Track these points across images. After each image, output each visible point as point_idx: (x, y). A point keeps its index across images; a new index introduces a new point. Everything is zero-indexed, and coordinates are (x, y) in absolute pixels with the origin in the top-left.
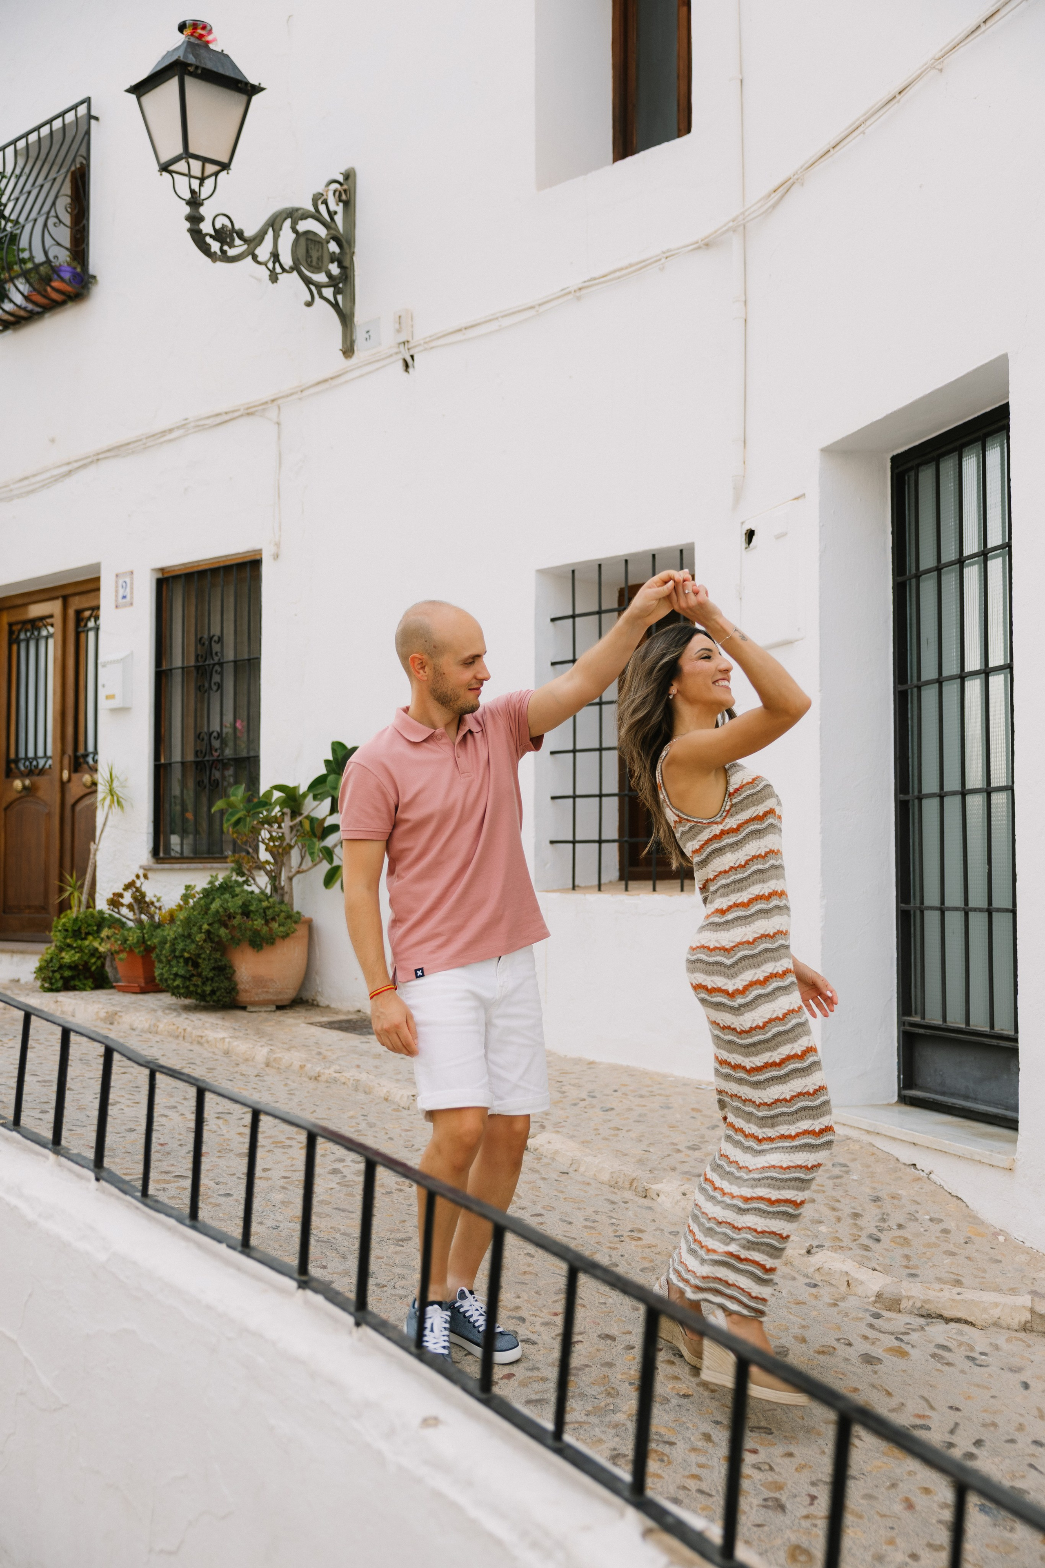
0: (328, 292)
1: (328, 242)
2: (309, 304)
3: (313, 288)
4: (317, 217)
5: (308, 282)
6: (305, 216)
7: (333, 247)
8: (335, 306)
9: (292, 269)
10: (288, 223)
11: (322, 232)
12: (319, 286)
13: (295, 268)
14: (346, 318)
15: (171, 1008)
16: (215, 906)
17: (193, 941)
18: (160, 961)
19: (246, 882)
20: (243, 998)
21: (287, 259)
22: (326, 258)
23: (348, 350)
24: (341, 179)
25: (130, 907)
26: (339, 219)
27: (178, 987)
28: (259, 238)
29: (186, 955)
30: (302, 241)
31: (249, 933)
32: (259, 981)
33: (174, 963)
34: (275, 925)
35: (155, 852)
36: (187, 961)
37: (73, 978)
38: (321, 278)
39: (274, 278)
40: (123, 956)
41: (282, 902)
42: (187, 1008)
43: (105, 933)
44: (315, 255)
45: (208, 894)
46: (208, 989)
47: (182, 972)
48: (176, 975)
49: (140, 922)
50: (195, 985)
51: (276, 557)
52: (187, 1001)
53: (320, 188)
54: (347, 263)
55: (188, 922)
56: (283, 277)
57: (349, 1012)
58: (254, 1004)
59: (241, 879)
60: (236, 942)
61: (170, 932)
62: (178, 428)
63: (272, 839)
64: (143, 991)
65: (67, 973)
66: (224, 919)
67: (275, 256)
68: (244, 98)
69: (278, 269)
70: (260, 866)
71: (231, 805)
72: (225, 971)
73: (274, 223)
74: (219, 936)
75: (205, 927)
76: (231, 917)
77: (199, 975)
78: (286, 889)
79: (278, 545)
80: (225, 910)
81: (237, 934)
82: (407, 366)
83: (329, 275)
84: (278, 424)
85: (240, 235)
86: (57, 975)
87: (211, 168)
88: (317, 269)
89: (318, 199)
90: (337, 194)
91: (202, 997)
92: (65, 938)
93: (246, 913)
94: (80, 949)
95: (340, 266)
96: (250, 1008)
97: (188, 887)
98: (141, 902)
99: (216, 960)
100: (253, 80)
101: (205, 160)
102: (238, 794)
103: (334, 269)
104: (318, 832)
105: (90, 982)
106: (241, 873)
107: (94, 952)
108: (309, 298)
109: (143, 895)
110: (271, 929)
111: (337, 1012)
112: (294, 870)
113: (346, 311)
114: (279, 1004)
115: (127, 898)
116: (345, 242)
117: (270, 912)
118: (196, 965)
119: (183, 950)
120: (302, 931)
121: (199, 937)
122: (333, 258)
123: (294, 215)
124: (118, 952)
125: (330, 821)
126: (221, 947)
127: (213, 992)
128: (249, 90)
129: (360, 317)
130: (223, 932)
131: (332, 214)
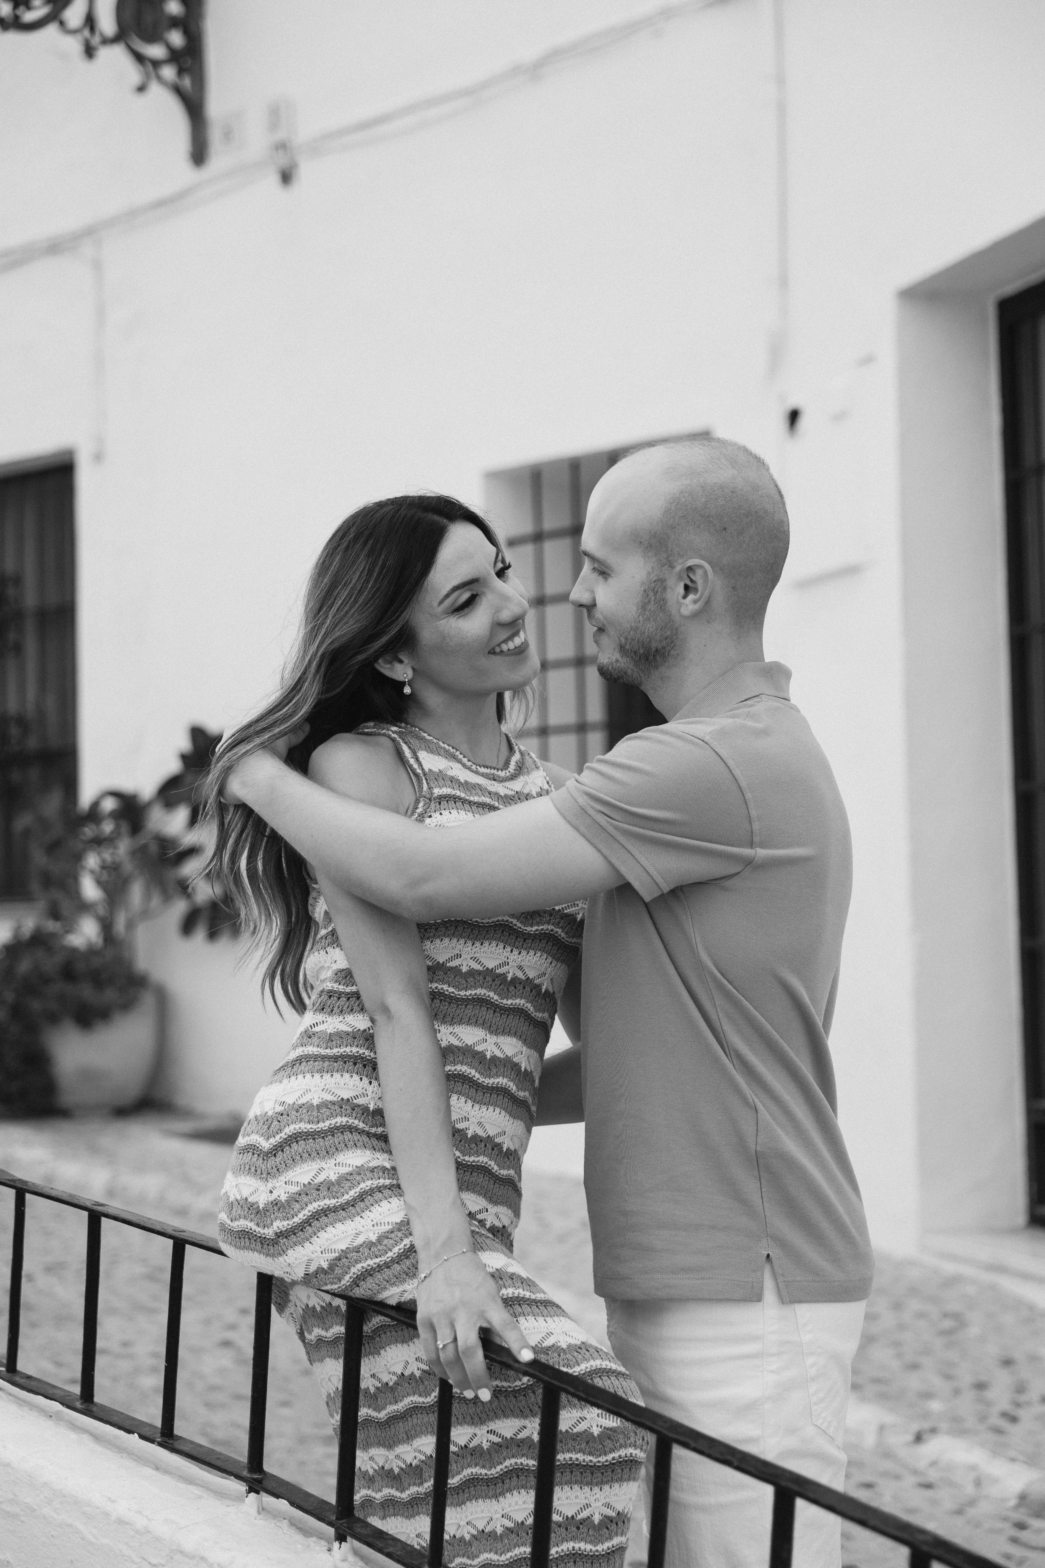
0: (169, 72)
2: (141, 89)
5: (139, 58)
12: (156, 64)
13: (120, 37)
21: (107, 24)
32: (89, 1075)
38: (156, 51)
39: (89, 51)
60: (53, 1019)
63: (103, 867)
67: (90, 21)
69: (96, 40)
76: (46, 980)
83: (169, 47)
103: (176, 38)
111: (201, 1116)
120: (148, 1001)
122: (175, 22)
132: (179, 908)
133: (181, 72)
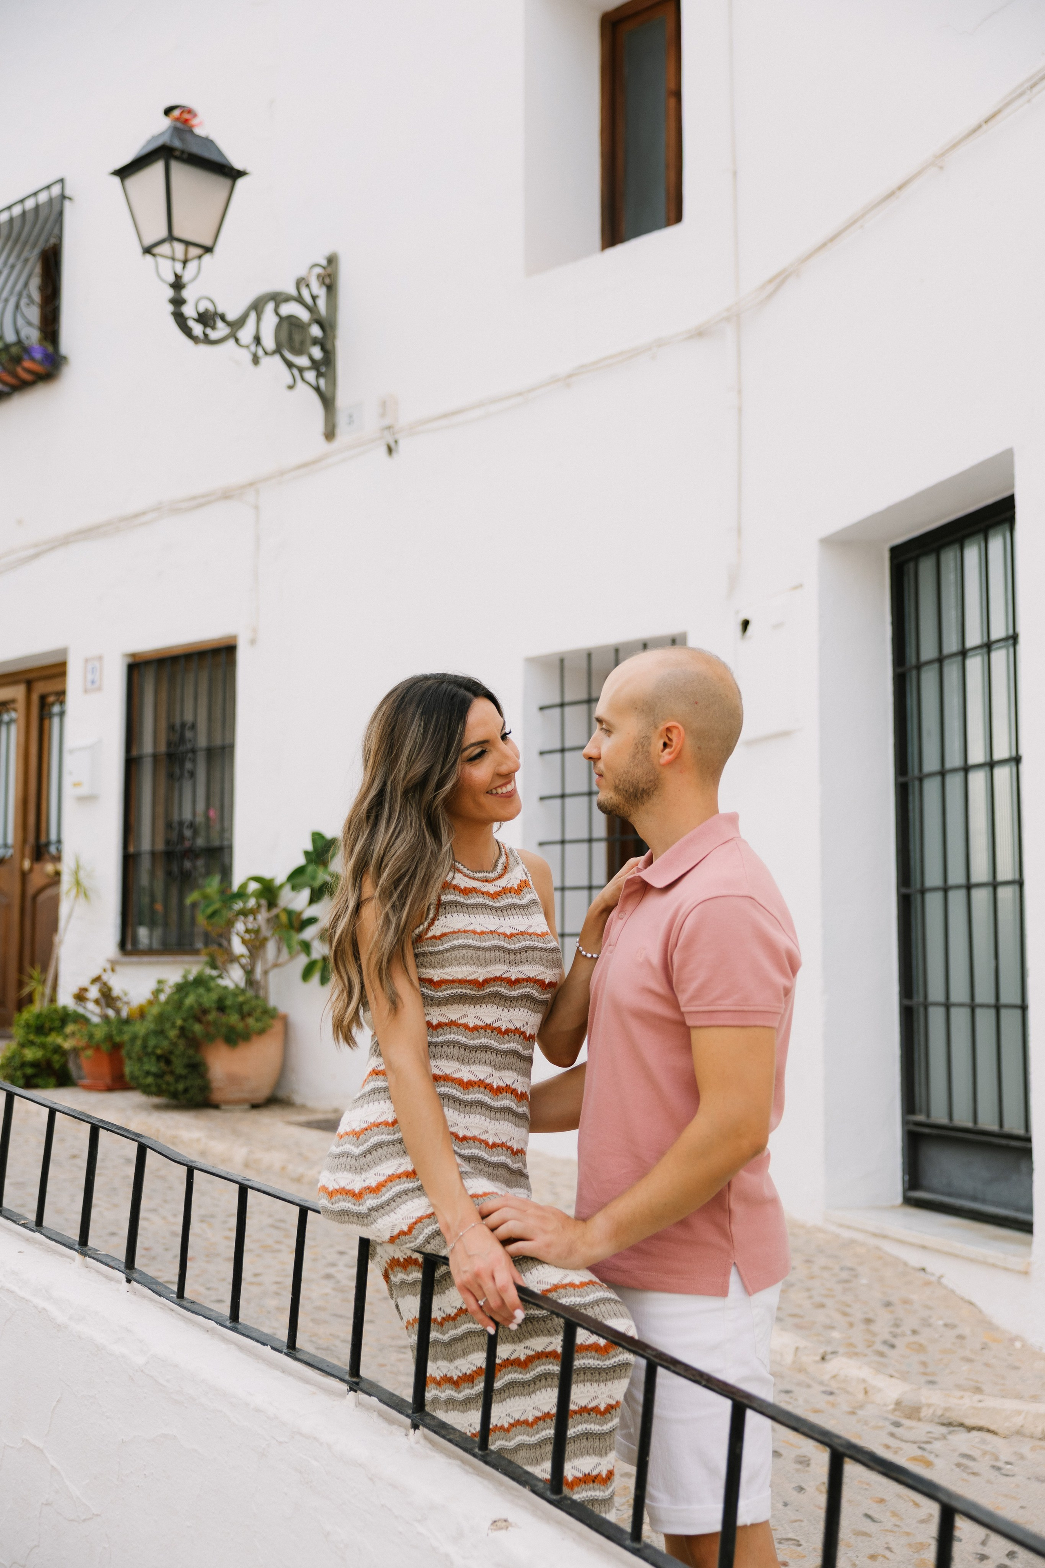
0: (310, 376)
1: (309, 325)
2: (291, 387)
3: (296, 372)
4: (300, 300)
5: (290, 365)
6: (288, 299)
7: (316, 331)
8: (317, 389)
9: (274, 353)
10: (270, 306)
11: (304, 315)
12: (301, 370)
13: (278, 351)
14: (327, 401)
15: (141, 1107)
16: (190, 1000)
17: (166, 1037)
18: (130, 1058)
19: (220, 976)
20: (217, 1096)
22: (309, 341)
23: (330, 434)
24: (324, 262)
25: (97, 1002)
26: (322, 304)
27: (149, 1085)
28: (241, 322)
29: (159, 1052)
30: (285, 325)
31: (224, 1030)
32: (233, 1079)
33: (145, 1059)
34: (251, 1021)
35: (122, 945)
36: (159, 1058)
37: (34, 1076)
38: (303, 361)
39: (256, 360)
40: (89, 1053)
41: (257, 997)
42: (158, 1107)
43: (70, 1028)
44: (297, 338)
45: (182, 988)
46: (181, 1087)
47: (154, 1069)
48: (148, 1073)
49: (105, 1018)
50: (168, 1084)
51: (253, 642)
52: (156, 1100)
53: (302, 272)
54: (329, 347)
55: (161, 1018)
56: (265, 361)
57: (325, 1112)
58: (228, 1102)
59: (214, 973)
60: (210, 1038)
61: (141, 1028)
62: (153, 510)
63: (247, 931)
64: (110, 1089)
65: (29, 1071)
66: (199, 1014)
67: (257, 340)
68: (227, 182)
69: (260, 352)
70: (233, 959)
71: (206, 897)
72: (197, 1068)
73: (257, 306)
74: (193, 1032)
75: (179, 1022)
76: (205, 1012)
77: (172, 1073)
78: (262, 983)
79: (255, 630)
80: (200, 1005)
81: (212, 1030)
82: (390, 450)
83: (311, 358)
84: (256, 507)
85: (223, 318)
86: (19, 1073)
87: (194, 252)
88: (299, 352)
89: (300, 282)
90: (321, 279)
91: (174, 1095)
92: (28, 1033)
93: (221, 1007)
94: (43, 1046)
95: (323, 349)
96: (223, 1107)
97: (160, 982)
98: (107, 998)
99: (190, 1057)
100: (238, 165)
101: (188, 244)
102: (213, 885)
104: (296, 924)
105: (53, 1080)
106: (214, 966)
107: (58, 1049)
108: (290, 381)
109: (110, 989)
110: (247, 1026)
111: (313, 1111)
112: (270, 964)
113: (328, 394)
114: (255, 1102)
115: (94, 992)
116: (327, 325)
117: (246, 1008)
118: (168, 1062)
119: (155, 1047)
120: (278, 1027)
121: (173, 1033)
122: (315, 341)
123: (278, 298)
124: (84, 1049)
125: (308, 913)
126: (194, 1043)
127: (186, 1090)
128: (232, 174)
129: (342, 400)
130: (197, 1028)
131: (314, 298)
132: (302, 961)
133: (319, 375)
